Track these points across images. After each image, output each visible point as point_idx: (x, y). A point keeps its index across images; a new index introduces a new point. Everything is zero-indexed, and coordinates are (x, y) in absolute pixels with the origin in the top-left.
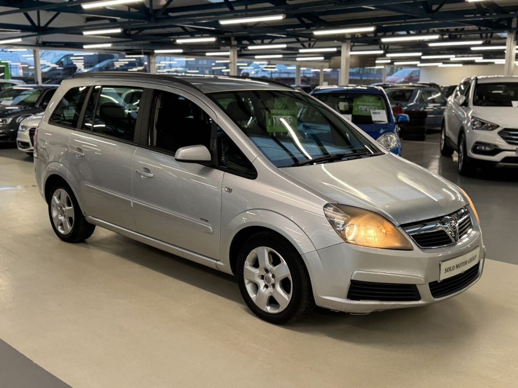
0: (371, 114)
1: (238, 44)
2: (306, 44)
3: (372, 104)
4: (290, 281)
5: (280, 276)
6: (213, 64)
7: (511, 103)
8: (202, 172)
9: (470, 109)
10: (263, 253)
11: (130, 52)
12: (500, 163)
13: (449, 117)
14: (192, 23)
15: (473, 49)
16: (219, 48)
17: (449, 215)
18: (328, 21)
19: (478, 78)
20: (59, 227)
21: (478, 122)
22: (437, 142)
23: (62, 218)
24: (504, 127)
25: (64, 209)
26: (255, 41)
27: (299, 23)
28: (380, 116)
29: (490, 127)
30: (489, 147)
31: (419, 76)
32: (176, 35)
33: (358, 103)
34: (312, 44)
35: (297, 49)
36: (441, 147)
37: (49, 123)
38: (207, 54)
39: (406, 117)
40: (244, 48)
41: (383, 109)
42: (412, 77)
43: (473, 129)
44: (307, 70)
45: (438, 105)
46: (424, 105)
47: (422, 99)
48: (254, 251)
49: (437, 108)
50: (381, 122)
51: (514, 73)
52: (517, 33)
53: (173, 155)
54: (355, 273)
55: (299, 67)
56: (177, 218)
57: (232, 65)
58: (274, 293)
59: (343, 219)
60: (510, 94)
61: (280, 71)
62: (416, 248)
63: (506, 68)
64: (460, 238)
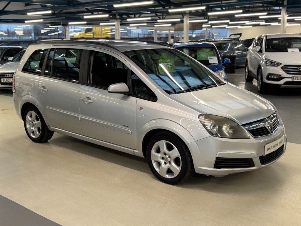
0: (208, 59)
1: (120, 18)
2: (161, 17)
3: (208, 53)
4: (180, 159)
5: (173, 157)
6: (103, 30)
7: (287, 50)
9: (264, 54)
10: (163, 144)
11: (53, 24)
12: (283, 85)
13: (251, 59)
16: (109, 20)
17: (267, 118)
18: (175, 3)
19: (267, 35)
20: (32, 134)
21: (269, 62)
22: (244, 74)
23: (33, 128)
24: (284, 64)
25: (34, 123)
26: (130, 16)
27: (159, 4)
28: (214, 60)
29: (276, 64)
30: (276, 76)
32: (81, 13)
33: (200, 53)
34: (164, 16)
35: (156, 20)
36: (246, 77)
37: (22, 72)
38: (101, 24)
39: (228, 60)
40: (124, 20)
41: (215, 56)
43: (266, 66)
44: (160, 32)
45: (241, 51)
46: (233, 51)
47: (232, 48)
48: (157, 143)
49: (240, 53)
50: (215, 63)
51: (286, 32)
52: (288, 8)
53: (107, 89)
54: (218, 153)
55: (156, 30)
56: (108, 126)
57: (117, 30)
58: (170, 166)
59: (210, 123)
60: (286, 44)
61: (144, 33)
62: (251, 137)
63: (282, 28)
64: (274, 130)
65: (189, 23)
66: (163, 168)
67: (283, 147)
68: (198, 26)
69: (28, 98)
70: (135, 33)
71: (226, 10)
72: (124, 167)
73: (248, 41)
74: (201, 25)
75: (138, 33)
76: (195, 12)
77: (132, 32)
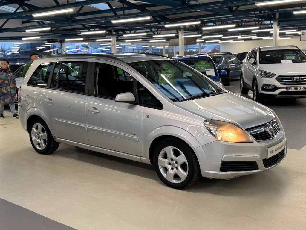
0: (205, 71)
1: (116, 34)
2: (156, 33)
3: (205, 66)
4: (187, 164)
5: (180, 162)
7: (281, 61)
8: (130, 107)
9: (258, 66)
10: (170, 150)
12: (278, 96)
13: (245, 71)
14: (95, 22)
15: (252, 31)
16: (105, 37)
17: (268, 123)
18: (170, 18)
19: (261, 48)
20: (37, 146)
21: (264, 73)
22: (239, 86)
23: (39, 140)
24: (279, 75)
25: (40, 135)
26: (126, 32)
27: (154, 20)
28: (211, 72)
29: (270, 75)
30: (271, 87)
31: (219, 48)
32: (78, 30)
33: (197, 65)
34: (159, 32)
35: (152, 35)
36: (241, 89)
37: (27, 85)
38: (97, 40)
39: (225, 72)
40: (120, 36)
41: (212, 68)
42: (215, 49)
43: (261, 77)
44: (154, 47)
45: (235, 64)
46: (227, 65)
47: (226, 61)
48: (164, 149)
49: (234, 66)
50: (212, 75)
51: (279, 44)
52: (279, 22)
53: (114, 99)
54: (224, 156)
55: (151, 46)
56: (115, 134)
57: (114, 46)
58: (177, 171)
59: (215, 128)
60: (279, 56)
61: (138, 49)
62: (255, 141)
63: (274, 41)
64: (275, 134)
65: (184, 38)
66: (170, 173)
67: (284, 151)
68: (192, 41)
69: (34, 111)
70: (129, 49)
71: (219, 25)
72: (131, 174)
73: (241, 55)
74: (195, 40)
75: (133, 49)
76: (189, 27)
77: (127, 48)
